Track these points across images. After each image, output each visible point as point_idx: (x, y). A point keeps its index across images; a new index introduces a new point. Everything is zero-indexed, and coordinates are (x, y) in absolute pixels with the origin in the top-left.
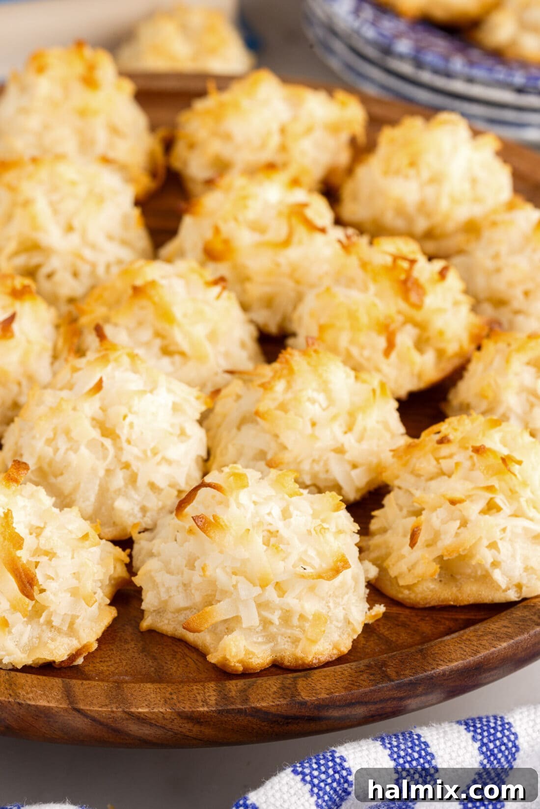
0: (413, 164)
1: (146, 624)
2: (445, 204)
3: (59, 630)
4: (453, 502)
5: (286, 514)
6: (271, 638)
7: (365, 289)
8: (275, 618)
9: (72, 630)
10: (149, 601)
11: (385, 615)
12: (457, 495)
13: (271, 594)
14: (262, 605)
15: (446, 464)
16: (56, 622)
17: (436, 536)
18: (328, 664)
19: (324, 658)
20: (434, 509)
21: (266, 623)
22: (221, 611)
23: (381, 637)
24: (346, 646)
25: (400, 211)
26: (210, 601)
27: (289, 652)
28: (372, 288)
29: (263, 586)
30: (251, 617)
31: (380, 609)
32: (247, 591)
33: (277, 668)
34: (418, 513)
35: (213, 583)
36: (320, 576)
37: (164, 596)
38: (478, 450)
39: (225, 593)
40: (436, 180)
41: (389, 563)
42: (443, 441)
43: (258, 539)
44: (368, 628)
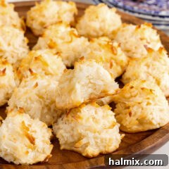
0: (97, 17)
1: (62, 148)
2: (107, 27)
3: (40, 152)
4: (139, 103)
5: (96, 113)
6: (98, 146)
7: (101, 51)
8: (99, 141)
9: (44, 152)
10: (61, 141)
11: (125, 137)
12: (140, 101)
13: (97, 134)
14: (95, 138)
15: (133, 94)
16: (39, 150)
17: (135, 114)
18: (114, 152)
19: (113, 150)
20: (133, 106)
21: (97, 143)
22: (84, 141)
23: (126, 143)
24: (118, 147)
25: (95, 31)
26: (80, 139)
27: (103, 150)
28: (103, 51)
29: (95, 132)
30: (92, 142)
31: (123, 135)
32: (91, 135)
33: (101, 154)
34: (128, 108)
35: (80, 134)
36: (110, 128)
37: (66, 139)
38: (143, 89)
39: (84, 136)
40: (103, 21)
41: (123, 122)
42: (132, 87)
43: (91, 120)
44: (122, 141)
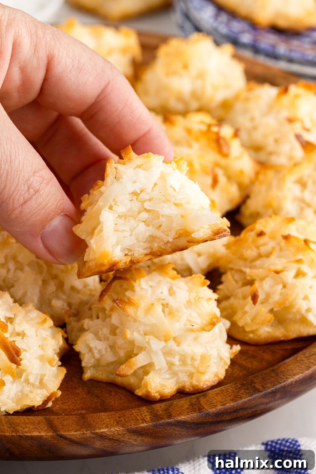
0: (186, 67)
1: (88, 375)
3: (33, 385)
4: (277, 272)
5: (171, 292)
6: (175, 374)
8: (176, 360)
9: (42, 384)
10: (87, 361)
11: (240, 352)
12: (279, 268)
13: (172, 344)
14: (167, 353)
16: (32, 379)
17: (268, 296)
18: (213, 387)
19: (210, 384)
20: (262, 279)
21: (171, 365)
22: (140, 361)
23: (240, 366)
24: (222, 375)
26: (130, 355)
27: (187, 383)
29: (166, 341)
30: (160, 362)
31: (237, 348)
32: (156, 345)
33: (181, 393)
35: (132, 343)
36: (203, 329)
37: (97, 356)
38: (286, 238)
39: (141, 349)
42: (261, 234)
43: (159, 309)
44: (233, 362)
